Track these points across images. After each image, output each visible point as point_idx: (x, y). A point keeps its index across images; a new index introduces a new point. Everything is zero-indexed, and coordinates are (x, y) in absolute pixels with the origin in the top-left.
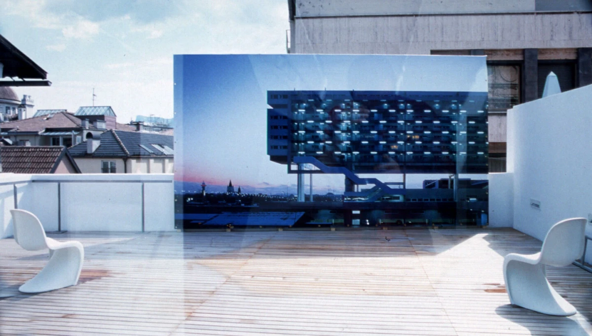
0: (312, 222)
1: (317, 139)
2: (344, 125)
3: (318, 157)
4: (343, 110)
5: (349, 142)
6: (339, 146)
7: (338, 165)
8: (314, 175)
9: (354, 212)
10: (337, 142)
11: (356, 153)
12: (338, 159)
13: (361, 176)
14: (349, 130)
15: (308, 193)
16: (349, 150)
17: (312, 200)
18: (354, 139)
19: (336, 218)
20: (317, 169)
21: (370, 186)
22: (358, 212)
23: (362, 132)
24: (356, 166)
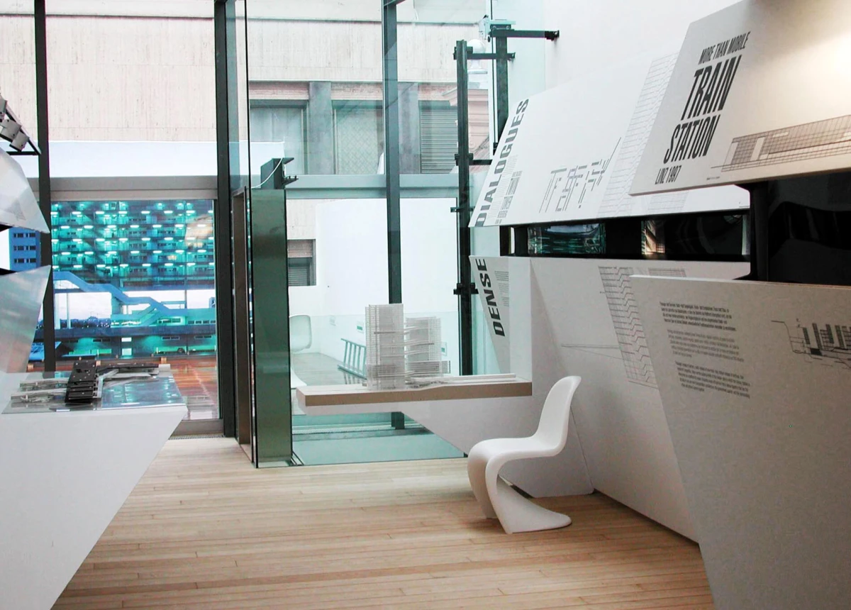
0: (71, 354)
1: (72, 249)
2: (107, 232)
3: (75, 272)
4: (107, 212)
5: (115, 253)
6: (102, 257)
7: (101, 282)
8: (71, 295)
9: (124, 340)
10: (99, 253)
11: (124, 266)
12: (101, 274)
13: (131, 294)
14: (114, 238)
15: (65, 318)
16: (115, 263)
17: (69, 326)
18: (121, 248)
19: (101, 348)
20: (74, 287)
21: (143, 307)
22: (129, 340)
23: (131, 239)
24: (124, 283)
